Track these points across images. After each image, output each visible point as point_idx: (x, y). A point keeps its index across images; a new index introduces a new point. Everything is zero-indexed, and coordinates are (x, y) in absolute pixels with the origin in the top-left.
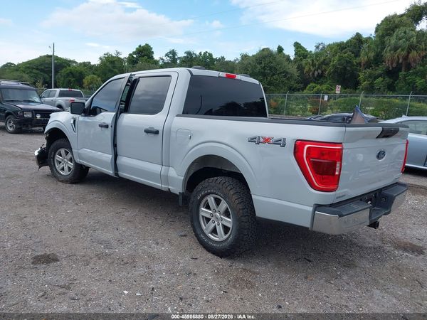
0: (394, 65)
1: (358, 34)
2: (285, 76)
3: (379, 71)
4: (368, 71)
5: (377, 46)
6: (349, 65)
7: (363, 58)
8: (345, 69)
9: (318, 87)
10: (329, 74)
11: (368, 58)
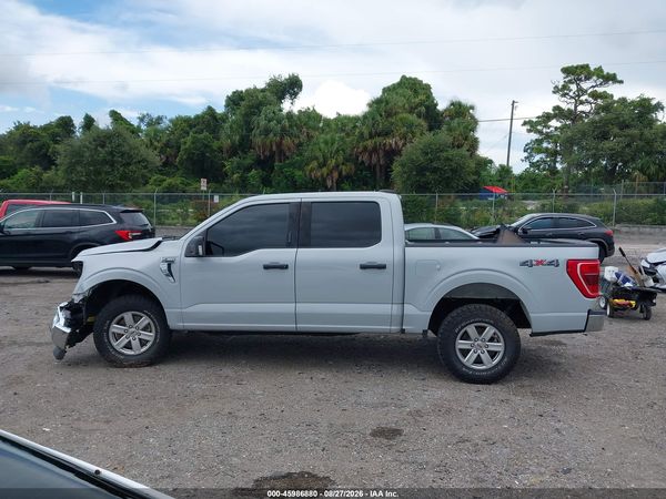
0: (267, 153)
1: (210, 108)
2: (146, 167)
3: (248, 161)
4: (235, 159)
5: (241, 127)
6: (208, 150)
7: (226, 143)
8: (203, 154)
9: (169, 180)
10: (181, 163)
11: (233, 143)
